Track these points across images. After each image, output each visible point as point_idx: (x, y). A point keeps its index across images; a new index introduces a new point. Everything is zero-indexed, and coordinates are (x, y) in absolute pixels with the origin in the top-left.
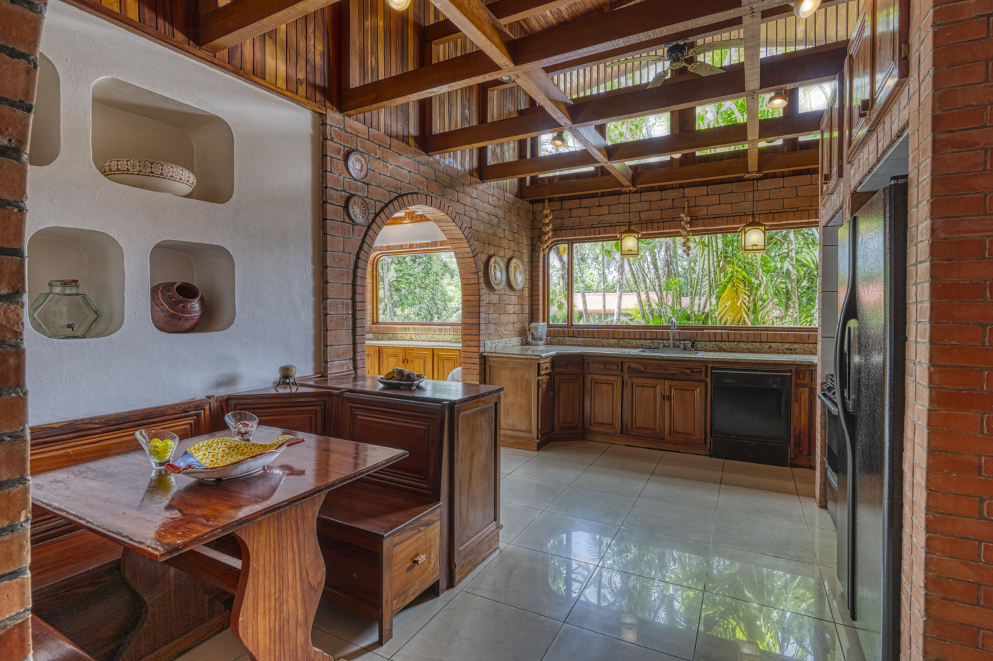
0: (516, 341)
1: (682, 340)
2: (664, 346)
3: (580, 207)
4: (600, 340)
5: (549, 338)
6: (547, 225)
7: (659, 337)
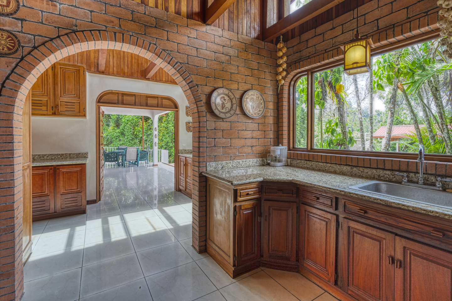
0: (253, 161)
1: (439, 176)
2: (409, 181)
3: (315, 36)
4: (332, 165)
5: (289, 160)
6: (281, 57)
7: (404, 168)
